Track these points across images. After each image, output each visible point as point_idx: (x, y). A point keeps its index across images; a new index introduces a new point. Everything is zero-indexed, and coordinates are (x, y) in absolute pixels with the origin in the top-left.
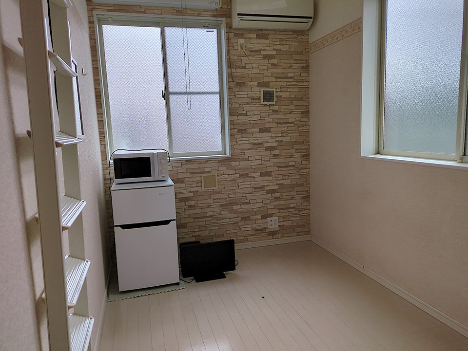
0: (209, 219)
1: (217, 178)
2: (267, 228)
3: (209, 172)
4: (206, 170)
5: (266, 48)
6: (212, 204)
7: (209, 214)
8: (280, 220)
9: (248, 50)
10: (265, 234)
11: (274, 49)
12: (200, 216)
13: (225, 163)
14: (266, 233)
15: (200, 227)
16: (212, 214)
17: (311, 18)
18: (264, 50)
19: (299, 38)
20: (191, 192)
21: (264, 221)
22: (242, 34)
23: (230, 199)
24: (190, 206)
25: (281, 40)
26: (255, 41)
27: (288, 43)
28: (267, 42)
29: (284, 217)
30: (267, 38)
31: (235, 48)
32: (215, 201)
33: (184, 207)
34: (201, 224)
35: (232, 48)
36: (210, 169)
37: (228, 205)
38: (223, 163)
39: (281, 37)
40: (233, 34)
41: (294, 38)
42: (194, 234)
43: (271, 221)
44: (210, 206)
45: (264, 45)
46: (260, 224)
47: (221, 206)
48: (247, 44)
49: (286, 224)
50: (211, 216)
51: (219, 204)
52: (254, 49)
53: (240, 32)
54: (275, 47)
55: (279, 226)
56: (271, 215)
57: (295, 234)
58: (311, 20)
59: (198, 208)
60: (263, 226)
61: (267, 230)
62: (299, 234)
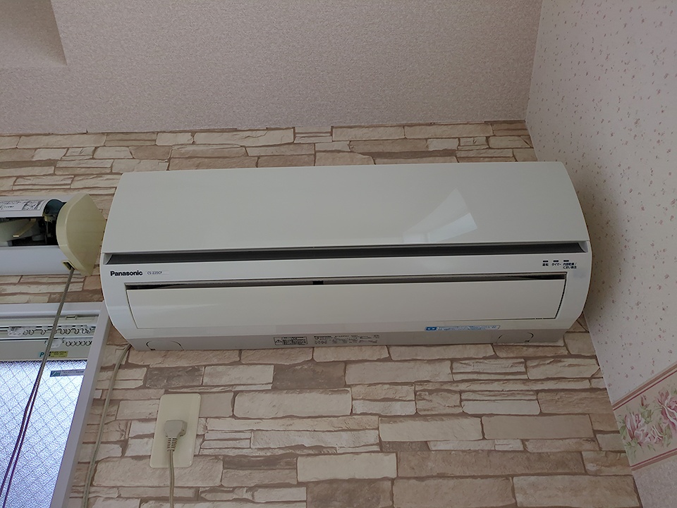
5: (330, 440)
9: (216, 457)
11: (383, 447)
17: (574, 247)
18: (319, 451)
19: (534, 373)
22: (194, 371)
25: (422, 390)
26: (265, 404)
27: (470, 408)
28: (338, 403)
30: (338, 385)
31: (136, 448)
35: (117, 450)
39: (424, 372)
40: (140, 374)
41: (505, 377)
45: (322, 425)
48: (213, 424)
52: (250, 449)
53: (183, 363)
54: (390, 433)
58: (583, 260)
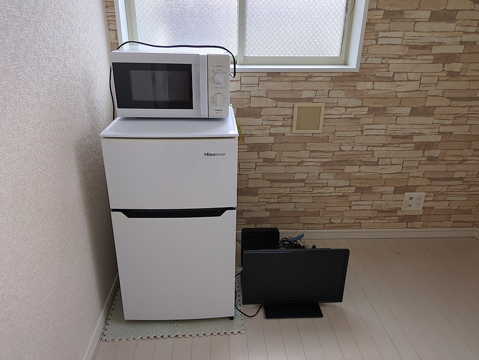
0: (298, 184)
1: (323, 112)
2: (400, 209)
3: (310, 100)
4: (305, 95)
6: (307, 160)
7: (298, 177)
8: (428, 199)
10: (394, 218)
12: (282, 178)
13: (345, 84)
14: (397, 218)
15: (280, 196)
16: (304, 176)
20: (271, 134)
21: (398, 197)
23: (341, 153)
24: (266, 160)
29: (437, 194)
32: (313, 154)
33: (255, 161)
34: (282, 191)
36: (311, 94)
37: (336, 164)
38: (340, 83)
42: (268, 207)
43: (411, 198)
44: (302, 162)
46: (389, 201)
47: (323, 164)
49: (437, 206)
50: (302, 181)
51: (319, 160)
55: (423, 208)
56: (413, 189)
57: (449, 224)
59: (281, 164)
60: (392, 206)
61: (399, 213)
62: (457, 224)
